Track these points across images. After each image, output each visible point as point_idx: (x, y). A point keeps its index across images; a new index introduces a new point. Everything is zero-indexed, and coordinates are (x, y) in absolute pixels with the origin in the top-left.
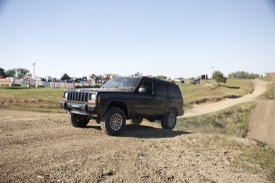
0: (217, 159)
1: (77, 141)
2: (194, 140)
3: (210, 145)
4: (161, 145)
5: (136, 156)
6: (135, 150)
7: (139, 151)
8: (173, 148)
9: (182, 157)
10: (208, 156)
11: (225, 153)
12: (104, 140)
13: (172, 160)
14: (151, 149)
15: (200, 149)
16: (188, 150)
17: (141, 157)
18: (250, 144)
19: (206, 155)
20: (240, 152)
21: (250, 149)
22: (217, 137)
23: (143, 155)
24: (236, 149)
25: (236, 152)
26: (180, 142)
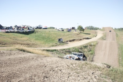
0: (89, 78)
1: (5, 69)
2: (74, 65)
3: (83, 69)
4: (57, 68)
5: (42, 78)
6: (41, 74)
7: (44, 75)
8: (64, 71)
9: (70, 77)
10: (84, 76)
11: (92, 73)
12: (22, 67)
13: (64, 80)
14: (51, 72)
15: (78, 71)
16: (72, 72)
17: (45, 79)
18: (104, 67)
19: (82, 75)
20: (100, 72)
21: (104, 70)
22: (86, 63)
23: (46, 77)
24: (97, 70)
25: (98, 73)
26: (67, 66)
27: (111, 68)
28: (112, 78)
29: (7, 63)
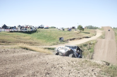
0: (89, 74)
1: (9, 65)
2: (75, 63)
3: (83, 66)
4: (58, 66)
5: (44, 75)
6: (43, 70)
7: (46, 71)
8: (65, 68)
9: (70, 74)
10: (84, 73)
11: (92, 70)
12: (25, 64)
14: (53, 69)
15: (79, 68)
16: (73, 69)
17: (47, 75)
18: (103, 65)
19: (83, 72)
20: (99, 69)
21: (103, 67)
22: (86, 61)
23: (48, 74)
24: (97, 68)
25: (97, 70)
26: (67, 64)
27: (110, 65)
28: (111, 75)
29: (11, 60)
